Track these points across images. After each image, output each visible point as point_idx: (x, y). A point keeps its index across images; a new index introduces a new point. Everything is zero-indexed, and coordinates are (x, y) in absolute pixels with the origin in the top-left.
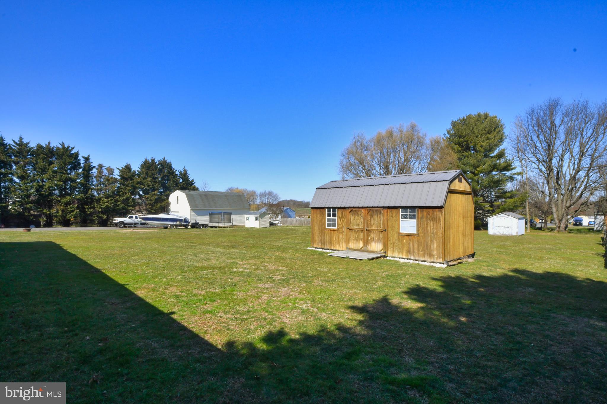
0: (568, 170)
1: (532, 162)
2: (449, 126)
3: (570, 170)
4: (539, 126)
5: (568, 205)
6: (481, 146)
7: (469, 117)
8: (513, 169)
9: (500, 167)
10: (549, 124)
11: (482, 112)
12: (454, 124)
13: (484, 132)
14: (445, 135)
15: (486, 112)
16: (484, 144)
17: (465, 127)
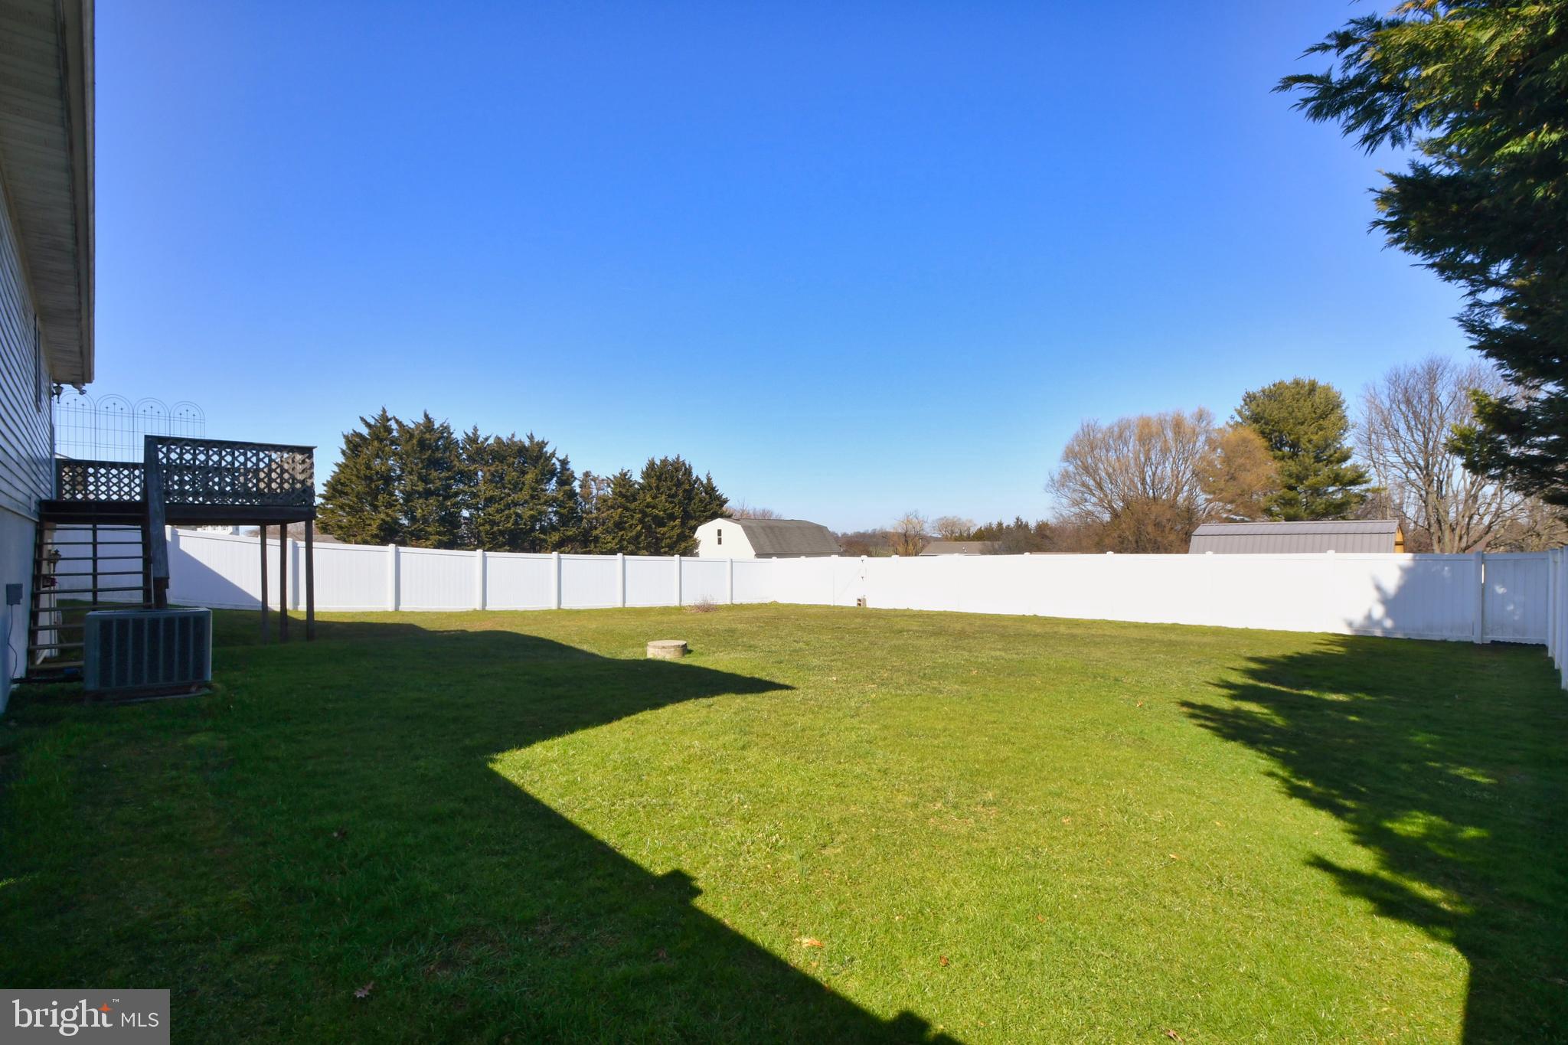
0: (1462, 481)
1: (1394, 466)
2: (1239, 403)
3: (1465, 482)
4: (1408, 402)
5: (1463, 544)
6: (1310, 441)
7: (1280, 387)
8: (1366, 482)
9: (1346, 480)
10: (1426, 397)
11: (1305, 377)
12: (1250, 398)
13: (1314, 416)
14: (1232, 418)
15: (1312, 379)
16: (1315, 438)
17: (1275, 405)
